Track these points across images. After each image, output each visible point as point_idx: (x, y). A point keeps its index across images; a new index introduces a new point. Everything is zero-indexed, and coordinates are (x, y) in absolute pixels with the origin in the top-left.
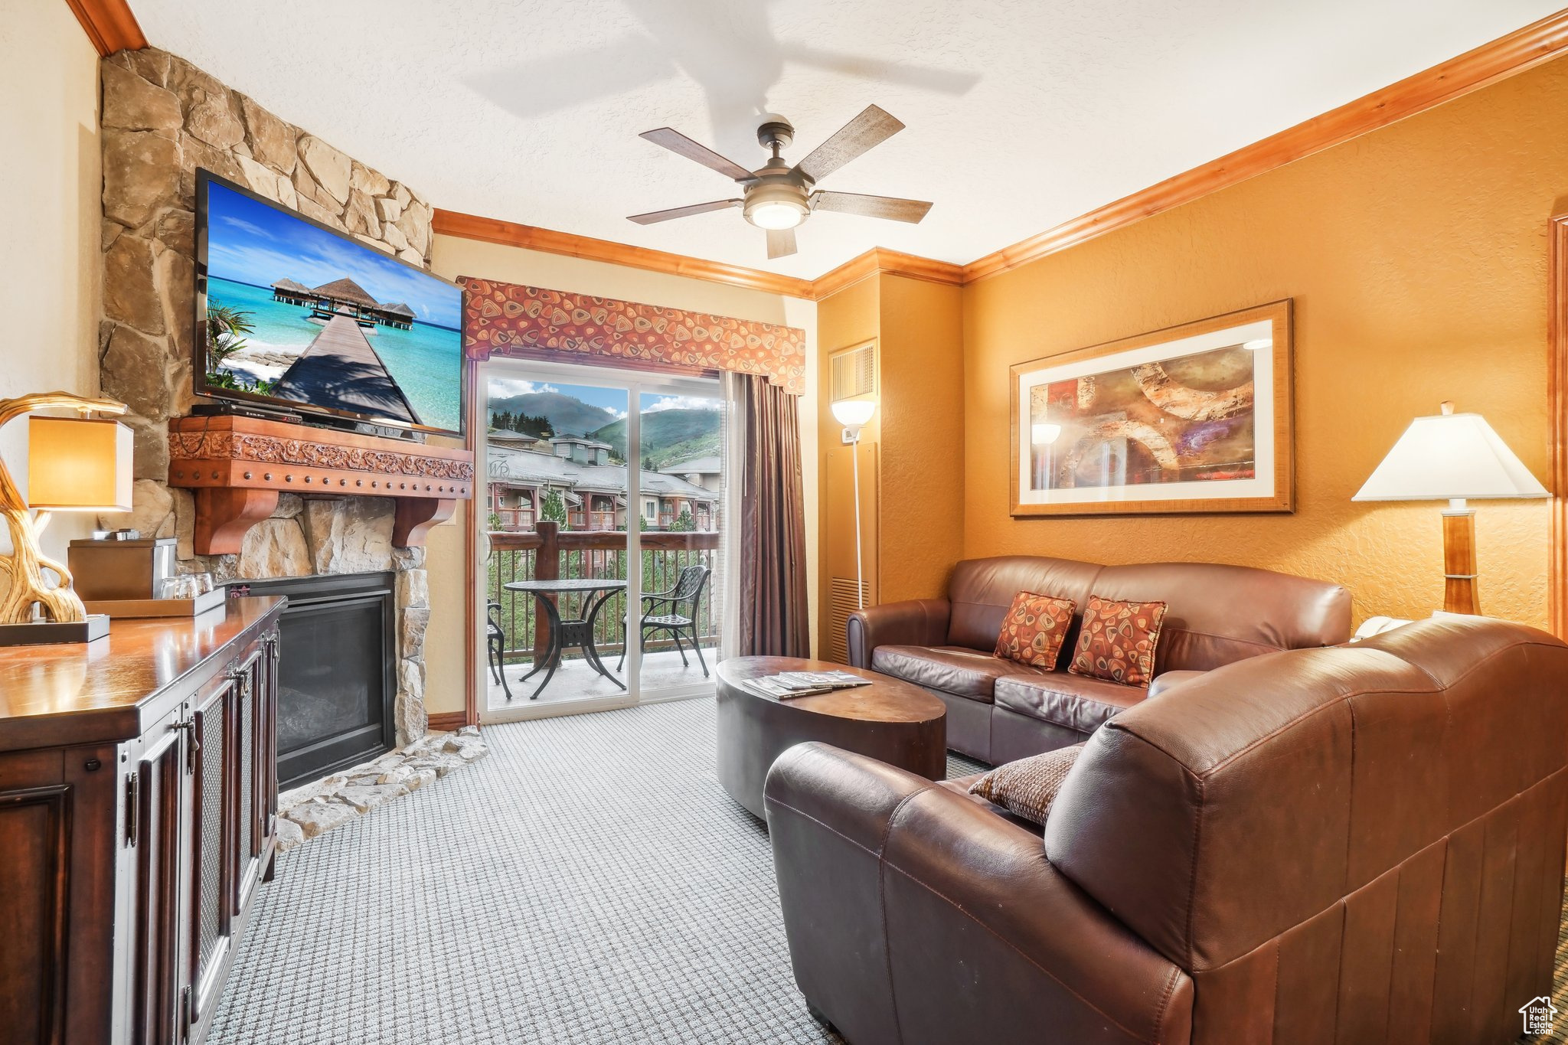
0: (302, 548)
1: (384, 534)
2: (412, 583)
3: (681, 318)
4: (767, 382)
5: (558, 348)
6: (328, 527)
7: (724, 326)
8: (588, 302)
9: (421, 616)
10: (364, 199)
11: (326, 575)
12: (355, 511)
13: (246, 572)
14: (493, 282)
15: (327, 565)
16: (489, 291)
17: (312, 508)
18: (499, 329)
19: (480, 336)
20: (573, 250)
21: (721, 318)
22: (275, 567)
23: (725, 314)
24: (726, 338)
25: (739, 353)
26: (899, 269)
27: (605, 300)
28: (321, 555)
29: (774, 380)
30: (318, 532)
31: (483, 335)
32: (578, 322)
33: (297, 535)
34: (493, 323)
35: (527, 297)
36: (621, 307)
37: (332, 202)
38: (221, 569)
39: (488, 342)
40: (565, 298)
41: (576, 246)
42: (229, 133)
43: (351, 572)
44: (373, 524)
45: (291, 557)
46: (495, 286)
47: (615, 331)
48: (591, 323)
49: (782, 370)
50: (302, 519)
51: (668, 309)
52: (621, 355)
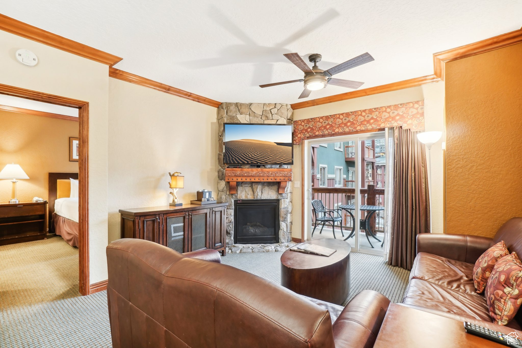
0: (252, 193)
1: (274, 190)
2: (283, 203)
3: (360, 113)
4: (402, 128)
5: (318, 135)
6: (257, 188)
7: (379, 111)
8: (327, 118)
9: (286, 211)
10: (267, 112)
11: (257, 199)
12: (266, 185)
13: (239, 198)
15: (257, 197)
16: (300, 123)
17: (253, 184)
18: (303, 133)
19: (298, 136)
21: (377, 108)
22: (246, 197)
23: (379, 106)
24: (380, 116)
25: (386, 120)
26: (458, 56)
27: (332, 115)
28: (256, 194)
29: (405, 127)
30: (255, 190)
31: (299, 136)
32: (324, 125)
33: (251, 190)
34: (301, 132)
35: (310, 122)
36: (338, 116)
37: (258, 116)
38: (234, 196)
39: (300, 137)
40: (320, 119)
41: (329, 100)
42: (235, 112)
43: (265, 199)
44: (271, 188)
45: (249, 195)
46: (302, 121)
47: (336, 125)
48: (328, 124)
49: (410, 122)
50: (252, 186)
51: (355, 111)
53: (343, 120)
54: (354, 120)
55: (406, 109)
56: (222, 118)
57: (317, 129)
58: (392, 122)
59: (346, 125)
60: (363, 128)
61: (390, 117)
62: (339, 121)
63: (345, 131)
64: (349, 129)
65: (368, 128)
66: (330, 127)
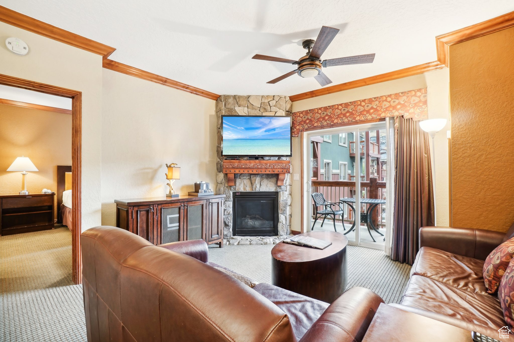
0: (251, 185)
1: (273, 182)
2: (282, 195)
3: (359, 103)
4: (403, 118)
5: (317, 126)
6: (255, 180)
7: (379, 100)
8: (326, 108)
9: (284, 204)
10: (265, 104)
11: (255, 191)
12: (264, 177)
13: (238, 190)
14: (299, 112)
15: (255, 189)
16: (299, 114)
17: (252, 176)
18: (301, 125)
19: (297, 128)
20: (328, 92)
21: (377, 97)
22: (244, 189)
23: (379, 95)
24: (380, 105)
25: (387, 109)
26: (464, 38)
27: (331, 106)
28: (254, 186)
29: (407, 116)
30: (253, 182)
32: (323, 116)
33: (249, 183)
34: (300, 123)
35: (308, 113)
36: (337, 106)
37: (256, 108)
38: (232, 188)
39: (299, 129)
40: (319, 110)
41: (328, 90)
42: (233, 104)
43: (263, 191)
44: (270, 180)
45: (248, 187)
46: (300, 113)
47: (335, 115)
48: (327, 115)
49: (412, 110)
50: (250, 179)
51: (354, 101)
52: (337, 123)
53: (342, 110)
54: (353, 110)
55: (407, 98)
56: (220, 110)
57: (316, 121)
58: (393, 111)
59: (344, 115)
60: (363, 119)
61: (391, 106)
62: (338, 112)
63: (344, 122)
64: (348, 120)
65: (368, 118)
66: (329, 118)
